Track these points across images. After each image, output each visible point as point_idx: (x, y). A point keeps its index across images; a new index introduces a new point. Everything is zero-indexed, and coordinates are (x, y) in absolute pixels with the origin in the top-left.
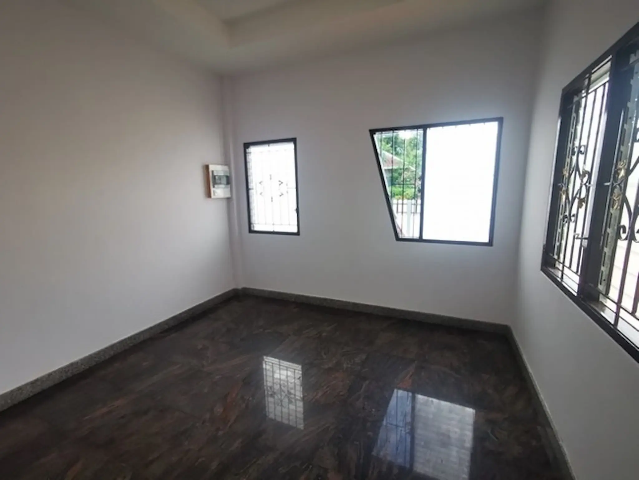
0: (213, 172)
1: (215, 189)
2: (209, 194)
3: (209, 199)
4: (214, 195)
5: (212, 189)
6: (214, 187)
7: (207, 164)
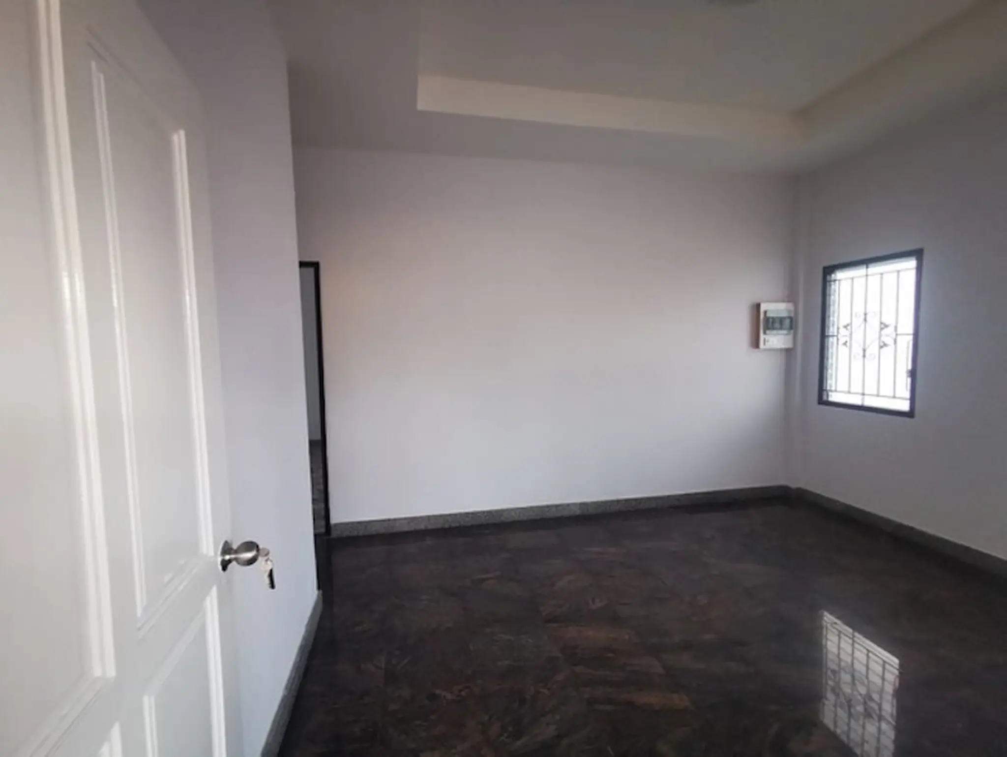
0: (765, 312)
1: (767, 337)
2: (755, 343)
3: (756, 350)
4: (765, 344)
5: (762, 336)
6: (765, 333)
7: (758, 301)
